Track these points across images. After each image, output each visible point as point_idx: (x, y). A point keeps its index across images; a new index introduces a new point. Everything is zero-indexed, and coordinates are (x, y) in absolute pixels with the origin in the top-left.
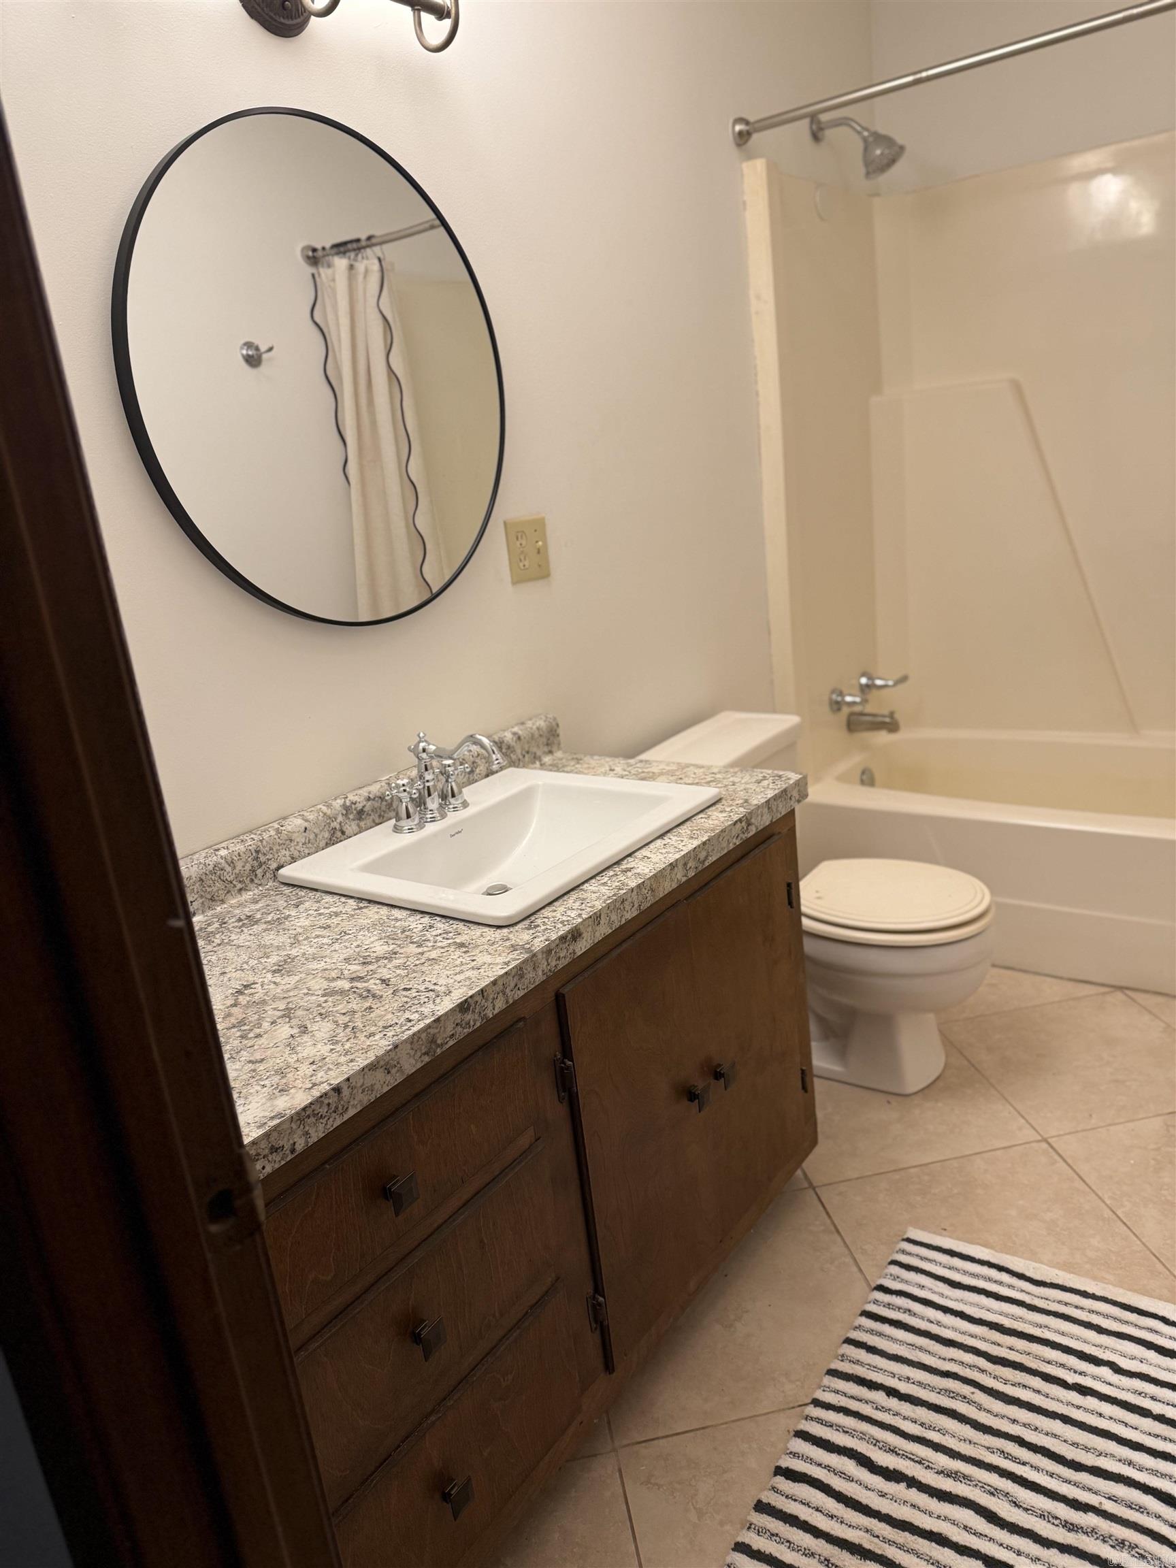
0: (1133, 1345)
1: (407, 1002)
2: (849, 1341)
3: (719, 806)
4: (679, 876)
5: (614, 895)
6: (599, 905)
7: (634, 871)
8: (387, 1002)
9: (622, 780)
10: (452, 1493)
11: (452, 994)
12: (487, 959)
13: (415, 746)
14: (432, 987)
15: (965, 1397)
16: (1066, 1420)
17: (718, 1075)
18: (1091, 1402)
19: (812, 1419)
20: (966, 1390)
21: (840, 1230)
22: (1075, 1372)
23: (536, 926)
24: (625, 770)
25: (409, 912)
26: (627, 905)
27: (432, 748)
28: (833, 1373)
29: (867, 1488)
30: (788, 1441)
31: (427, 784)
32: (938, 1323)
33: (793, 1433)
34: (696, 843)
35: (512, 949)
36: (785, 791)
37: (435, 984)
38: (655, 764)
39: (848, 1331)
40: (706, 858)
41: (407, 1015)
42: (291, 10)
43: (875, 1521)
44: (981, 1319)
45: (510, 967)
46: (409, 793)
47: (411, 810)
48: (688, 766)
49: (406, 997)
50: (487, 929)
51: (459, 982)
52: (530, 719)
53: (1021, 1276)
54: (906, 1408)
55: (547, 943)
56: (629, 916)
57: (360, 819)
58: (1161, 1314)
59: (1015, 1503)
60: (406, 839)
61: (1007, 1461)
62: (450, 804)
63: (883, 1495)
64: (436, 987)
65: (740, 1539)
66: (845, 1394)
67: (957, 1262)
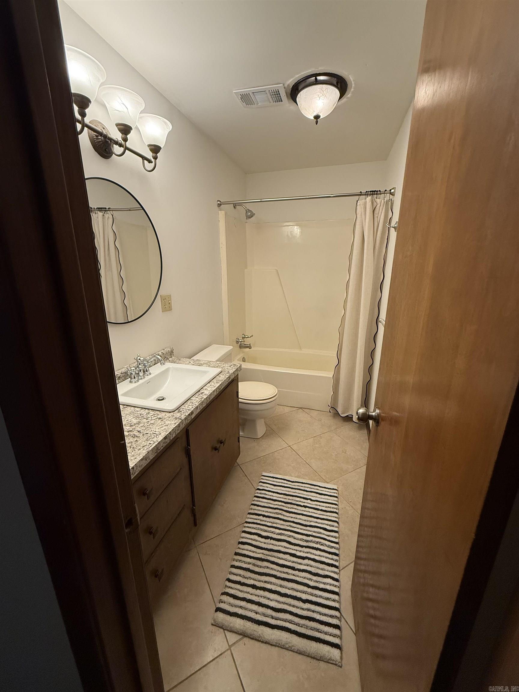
0: (314, 493)
1: (148, 438)
2: (252, 504)
3: (222, 373)
4: (215, 394)
5: (201, 401)
6: (197, 404)
7: (204, 393)
8: (141, 438)
9: (193, 366)
10: (159, 574)
11: (161, 434)
12: (169, 422)
13: (137, 358)
14: (154, 433)
15: (280, 514)
16: (303, 515)
17: (221, 443)
18: (307, 509)
19: (246, 527)
20: (280, 512)
21: (247, 475)
22: (303, 502)
23: (181, 411)
24: (194, 363)
25: (141, 409)
26: (204, 403)
27: (142, 359)
28: (249, 514)
29: (261, 542)
30: (241, 534)
31: (140, 369)
32: (272, 496)
33: (241, 532)
34: (219, 384)
35: (176, 419)
36: (237, 369)
37: (155, 431)
38: (202, 361)
39: (251, 502)
40: (221, 388)
41: (149, 442)
42: (108, 152)
43: (264, 551)
44: (281, 493)
45: (177, 425)
46: (135, 372)
47: (135, 376)
48: (211, 361)
49: (147, 436)
50: (166, 413)
51: (163, 430)
52: (166, 348)
53: (289, 481)
54: (268, 519)
55: (185, 416)
56: (204, 406)
57: (119, 379)
58: (318, 485)
59: (294, 538)
60: (134, 385)
61: (292, 528)
62: (146, 374)
63: (265, 543)
64: (156, 432)
65: (232, 564)
66: (253, 519)
67: (274, 480)
